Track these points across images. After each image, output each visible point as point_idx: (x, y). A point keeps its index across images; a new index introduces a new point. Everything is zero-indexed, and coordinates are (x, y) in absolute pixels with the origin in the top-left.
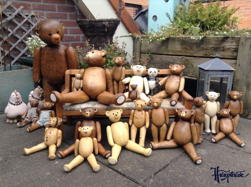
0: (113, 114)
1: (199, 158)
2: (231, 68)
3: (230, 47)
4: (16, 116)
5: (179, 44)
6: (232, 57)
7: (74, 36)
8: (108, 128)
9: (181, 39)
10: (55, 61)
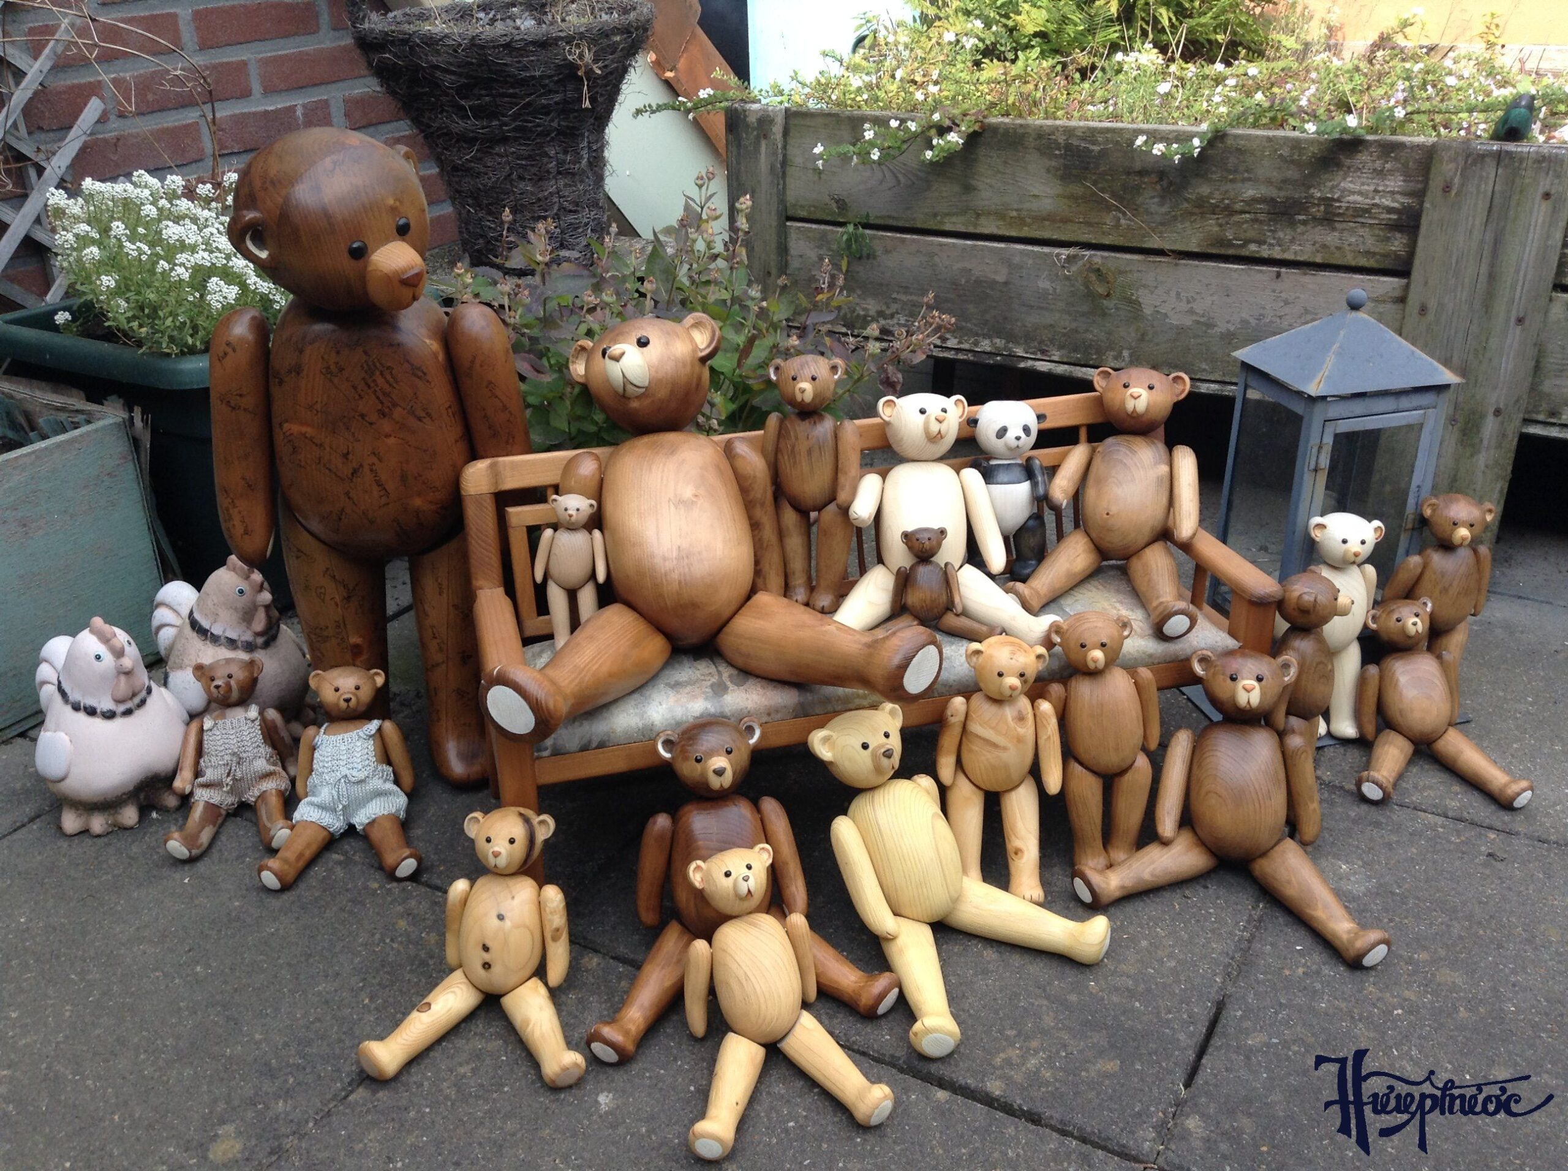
0: (865, 746)
1: (1374, 935)
2: (1436, 369)
3: (1368, 201)
4: (131, 788)
5: (1048, 171)
6: (1377, 261)
7: (292, 109)
8: (844, 830)
9: (1061, 139)
10: (384, 415)
